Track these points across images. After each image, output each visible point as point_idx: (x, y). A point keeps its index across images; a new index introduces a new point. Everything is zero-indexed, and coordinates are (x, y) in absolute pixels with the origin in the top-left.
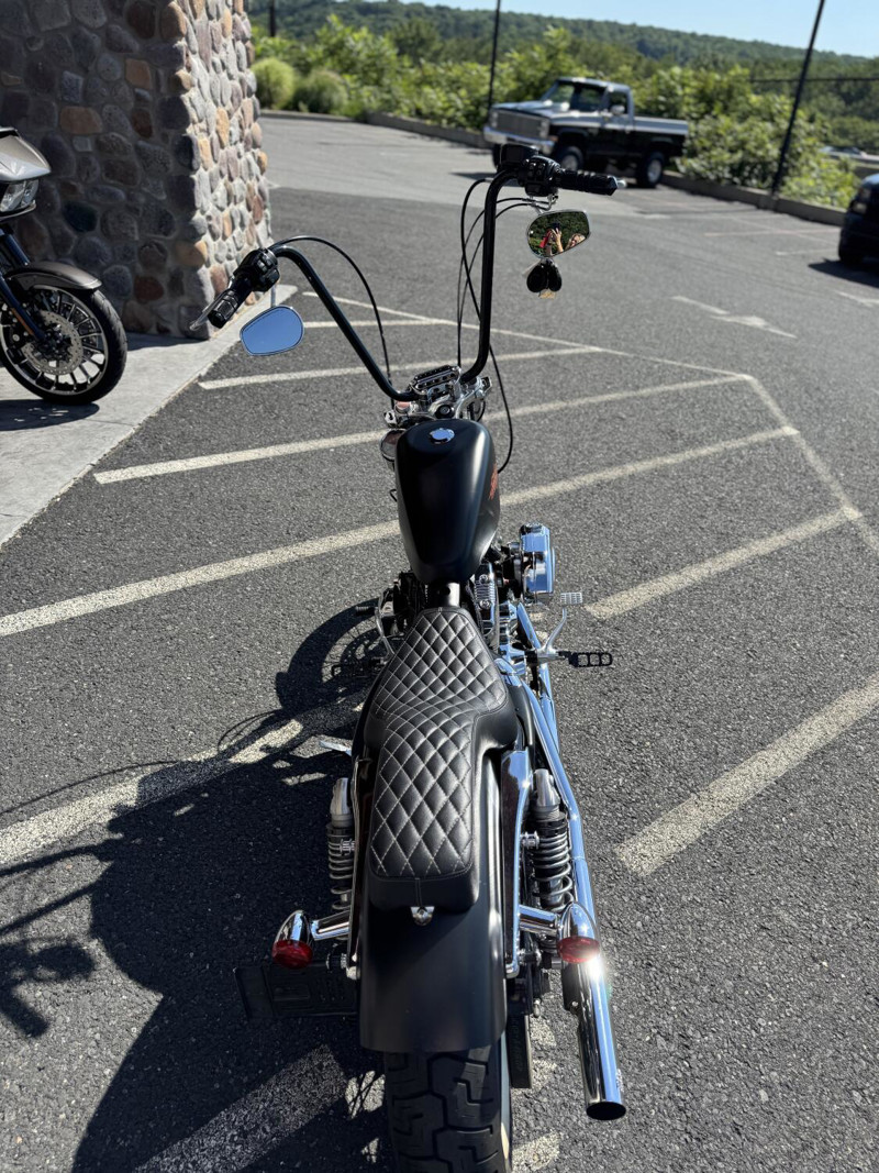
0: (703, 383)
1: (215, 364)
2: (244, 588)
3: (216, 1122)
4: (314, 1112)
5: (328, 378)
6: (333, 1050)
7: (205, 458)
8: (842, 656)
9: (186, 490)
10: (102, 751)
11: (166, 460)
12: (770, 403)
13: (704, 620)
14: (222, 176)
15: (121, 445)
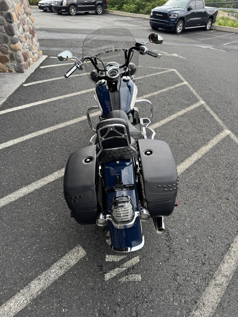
0: (162, 72)
1: (27, 79)
2: (43, 138)
3: (53, 266)
4: (78, 260)
5: (59, 80)
6: (81, 246)
7: (27, 105)
8: (201, 138)
9: (23, 114)
10: (10, 184)
11: (16, 107)
12: (180, 76)
13: (166, 133)
14: (21, 24)
15: (3, 104)
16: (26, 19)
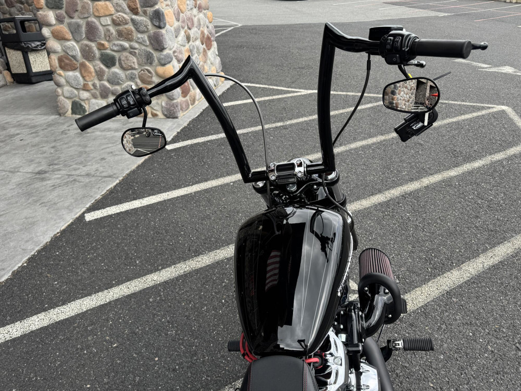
0: (475, 114)
1: (178, 133)
2: (148, 299)
7: (154, 197)
9: (135, 221)
11: (131, 201)
14: (183, 28)
15: (108, 192)
16: (197, 17)
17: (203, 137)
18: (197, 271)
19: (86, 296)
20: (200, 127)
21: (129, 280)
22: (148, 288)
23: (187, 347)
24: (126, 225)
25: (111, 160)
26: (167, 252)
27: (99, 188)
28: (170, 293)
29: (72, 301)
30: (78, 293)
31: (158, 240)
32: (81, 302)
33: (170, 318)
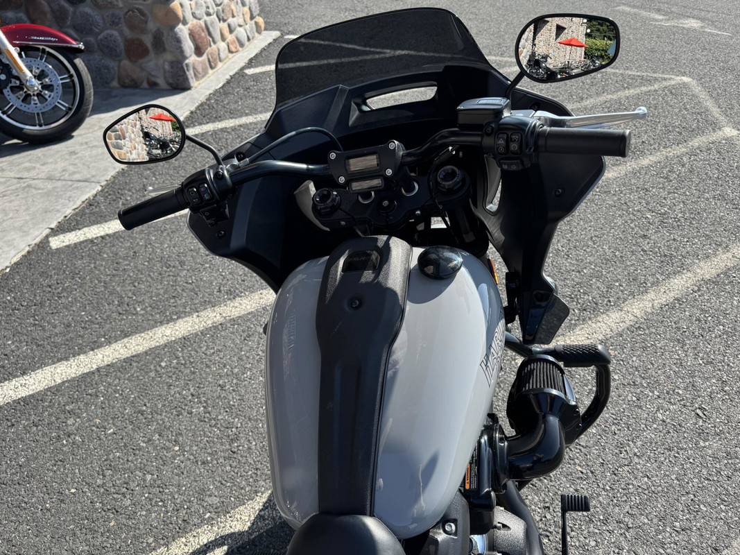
0: (644, 89)
12: (709, 104)
15: (84, 205)
17: (231, 118)
18: (234, 321)
19: (60, 360)
20: (228, 104)
21: (126, 336)
22: (156, 348)
23: (223, 429)
24: (117, 254)
25: (87, 154)
26: (185, 294)
27: (70, 197)
28: (193, 353)
29: (38, 368)
30: (46, 356)
31: (169, 276)
32: (52, 370)
33: (194, 389)
